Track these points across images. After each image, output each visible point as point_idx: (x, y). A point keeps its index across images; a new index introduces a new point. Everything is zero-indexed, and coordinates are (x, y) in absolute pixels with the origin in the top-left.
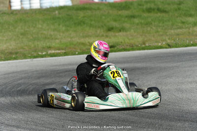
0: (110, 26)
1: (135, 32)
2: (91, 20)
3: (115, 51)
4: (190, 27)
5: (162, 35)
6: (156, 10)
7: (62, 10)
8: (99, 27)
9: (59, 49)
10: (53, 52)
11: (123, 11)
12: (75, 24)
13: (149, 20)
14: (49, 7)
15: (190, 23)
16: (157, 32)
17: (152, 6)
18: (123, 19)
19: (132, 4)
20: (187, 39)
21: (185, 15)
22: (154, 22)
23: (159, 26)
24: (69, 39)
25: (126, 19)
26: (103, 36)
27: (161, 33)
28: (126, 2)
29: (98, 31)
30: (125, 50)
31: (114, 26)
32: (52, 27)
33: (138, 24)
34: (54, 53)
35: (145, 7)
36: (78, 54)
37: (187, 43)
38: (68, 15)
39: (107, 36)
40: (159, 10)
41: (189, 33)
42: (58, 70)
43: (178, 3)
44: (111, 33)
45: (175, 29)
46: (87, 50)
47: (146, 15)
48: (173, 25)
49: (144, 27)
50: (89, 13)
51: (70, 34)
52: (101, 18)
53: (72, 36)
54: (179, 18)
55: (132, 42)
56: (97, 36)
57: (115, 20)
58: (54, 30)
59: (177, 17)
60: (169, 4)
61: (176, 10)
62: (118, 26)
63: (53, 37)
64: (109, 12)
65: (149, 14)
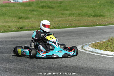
1: (34, 19)
2: (9, 13)
3: (23, 31)
4: (67, 17)
8: (14, 17)
11: (28, 7)
13: (43, 13)
15: (67, 14)
17: (45, 4)
18: (28, 12)
19: (33, 3)
21: (64, 10)
22: (46, 14)
23: (49, 16)
25: (29, 12)
26: (16, 22)
28: (29, 2)
29: (13, 19)
30: (29, 30)
31: (23, 16)
33: (36, 15)
35: (40, 5)
36: (2, 32)
37: (65, 26)
39: (18, 22)
40: (48, 7)
41: (66, 20)
43: (60, 3)
44: (21, 20)
45: (58, 18)
46: (7, 30)
47: (41, 10)
49: (40, 17)
50: (8, 8)
52: (15, 11)
56: (13, 22)
57: (23, 13)
59: (59, 11)
61: (58, 7)
62: (25, 16)
64: (19, 8)
65: (43, 9)
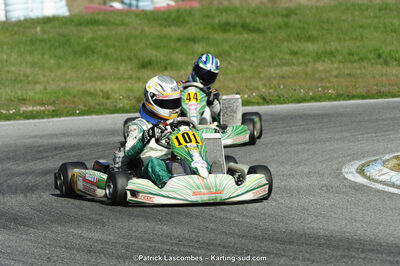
0: (146, 60)
2: (107, 46)
4: (309, 62)
5: (250, 78)
6: (239, 28)
7: (49, 25)
8: (123, 60)
9: (42, 104)
10: (31, 108)
11: (173, 28)
12: (75, 52)
13: (226, 47)
14: (22, 18)
15: (308, 55)
16: (242, 71)
17: (232, 18)
18: (172, 44)
19: (190, 13)
20: (301, 87)
21: (299, 38)
22: (236, 52)
23: (246, 60)
24: (63, 84)
25: (178, 45)
26: (130, 78)
27: (248, 74)
28: (178, 11)
29: (122, 69)
31: (154, 58)
32: (29, 58)
34: (31, 112)
35: (217, 20)
36: (79, 115)
37: (302, 95)
38: (62, 35)
39: (139, 79)
40: (245, 27)
41: (306, 74)
42: (40, 146)
43: (285, 12)
44: (146, 73)
45: (278, 65)
46: (97, 107)
47: (219, 36)
48: (272, 57)
50: (103, 31)
51: (65, 73)
52: (127, 41)
53: (68, 77)
54: (285, 44)
56: (119, 79)
57: (156, 47)
58: (33, 65)
59: (282, 41)
60: (266, 15)
61: (280, 28)
62: (162, 58)
63: (30, 79)
64: (143, 31)
65: (226, 36)
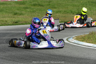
1: (27, 15)
2: (6, 9)
3: (18, 25)
4: (55, 13)
6: (38, 5)
8: (10, 13)
11: (22, 5)
13: (35, 10)
16: (38, 15)
17: (36, 3)
18: (22, 9)
19: (26, 2)
21: (52, 8)
22: (37, 11)
23: (39, 13)
25: (23, 9)
26: (12, 17)
27: (40, 16)
28: (23, 1)
29: (10, 15)
30: (22, 24)
31: (17, 12)
33: (29, 12)
35: (32, 3)
39: (14, 17)
40: (40, 5)
43: (49, 1)
44: (16, 16)
46: (4, 24)
47: (33, 7)
49: (32, 13)
50: (5, 6)
52: (11, 8)
55: (26, 20)
56: (9, 17)
57: (18, 10)
60: (44, 2)
61: (48, 5)
62: (19, 12)
64: (15, 6)
65: (35, 7)
